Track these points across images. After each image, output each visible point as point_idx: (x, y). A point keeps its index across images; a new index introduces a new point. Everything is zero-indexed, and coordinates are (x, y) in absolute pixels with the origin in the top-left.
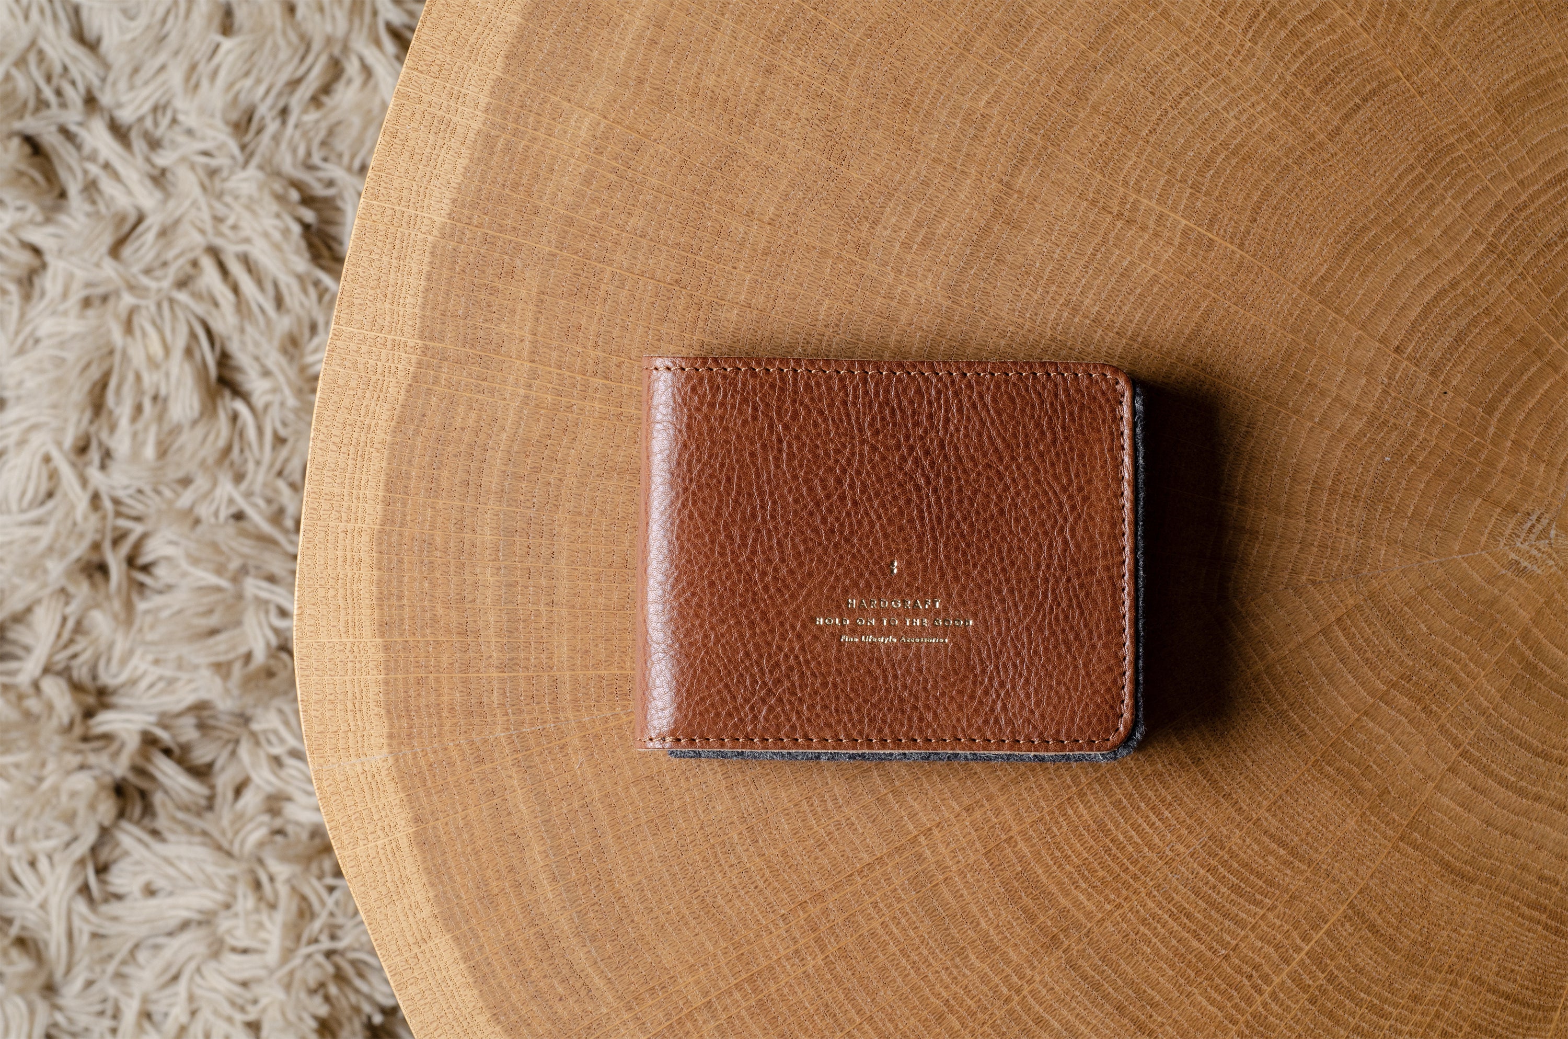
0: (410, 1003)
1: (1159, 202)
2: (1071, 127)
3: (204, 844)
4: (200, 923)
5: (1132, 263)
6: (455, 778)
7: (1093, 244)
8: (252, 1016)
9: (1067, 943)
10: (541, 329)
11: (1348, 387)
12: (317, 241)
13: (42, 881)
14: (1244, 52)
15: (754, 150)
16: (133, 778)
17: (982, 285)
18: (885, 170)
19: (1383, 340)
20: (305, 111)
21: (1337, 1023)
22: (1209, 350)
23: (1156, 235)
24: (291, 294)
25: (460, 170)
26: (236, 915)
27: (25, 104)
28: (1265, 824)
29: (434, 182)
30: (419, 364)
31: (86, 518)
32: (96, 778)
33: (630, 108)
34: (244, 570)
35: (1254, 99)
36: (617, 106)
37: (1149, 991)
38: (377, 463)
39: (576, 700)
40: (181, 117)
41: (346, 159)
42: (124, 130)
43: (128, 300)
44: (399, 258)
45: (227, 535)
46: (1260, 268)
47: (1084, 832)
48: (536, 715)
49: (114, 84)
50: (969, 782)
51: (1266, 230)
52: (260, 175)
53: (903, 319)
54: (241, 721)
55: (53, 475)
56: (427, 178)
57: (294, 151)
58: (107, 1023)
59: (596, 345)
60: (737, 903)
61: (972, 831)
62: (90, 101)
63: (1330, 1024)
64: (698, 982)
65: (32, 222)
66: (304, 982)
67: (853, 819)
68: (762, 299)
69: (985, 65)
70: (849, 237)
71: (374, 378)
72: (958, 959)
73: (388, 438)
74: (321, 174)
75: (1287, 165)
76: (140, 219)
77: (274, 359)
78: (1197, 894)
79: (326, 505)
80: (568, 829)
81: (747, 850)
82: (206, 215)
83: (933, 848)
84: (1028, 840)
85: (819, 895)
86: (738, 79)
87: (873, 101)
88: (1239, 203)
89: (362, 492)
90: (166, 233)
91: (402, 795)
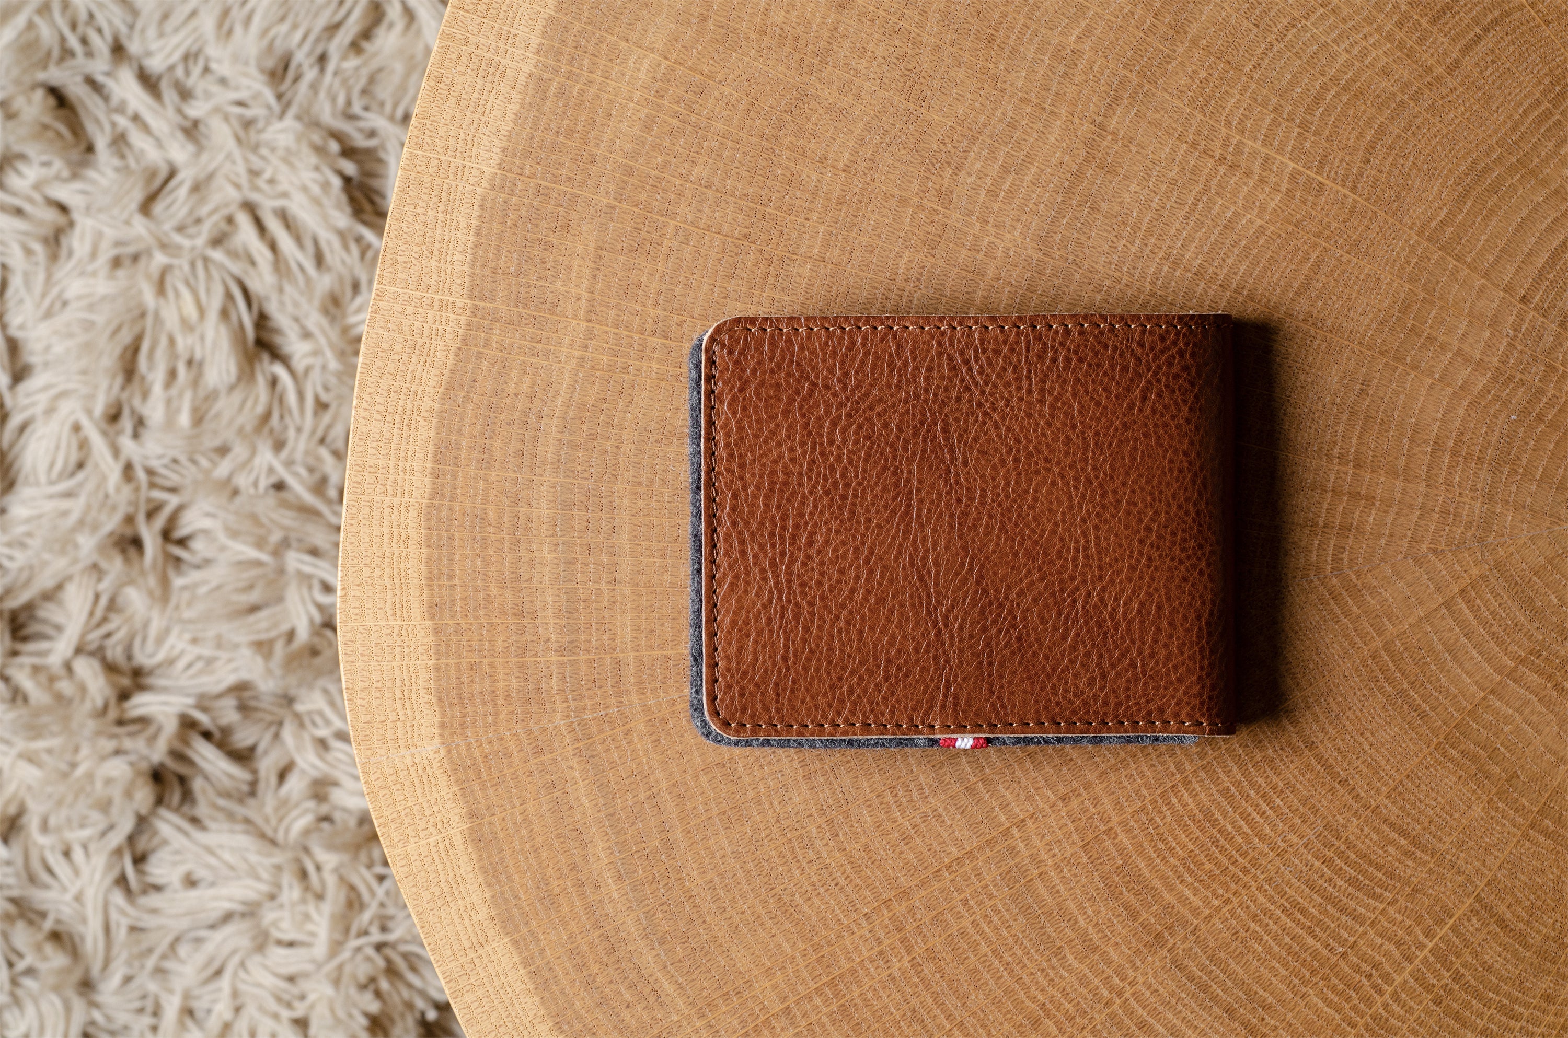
0: (466, 1011)
1: (1264, 144)
2: (1168, 63)
3: (247, 832)
4: (243, 915)
5: (1236, 214)
6: (512, 770)
7: (1194, 193)
8: (299, 1012)
9: (1172, 941)
10: (599, 286)
11: (1471, 340)
12: (358, 195)
13: (77, 872)
15: (827, 92)
16: (171, 764)
17: (1076, 235)
18: (969, 111)
19: (1508, 289)
20: (344, 58)
21: (1464, 1025)
22: (1320, 303)
23: (1262, 180)
24: (332, 251)
25: (510, 116)
26: (281, 906)
27: (49, 54)
28: (1385, 811)
29: (483, 129)
30: (469, 325)
31: (118, 490)
32: (131, 764)
33: (692, 47)
34: (285, 543)
35: (1366, 30)
36: (678, 46)
37: (1261, 992)
38: (425, 433)
39: (640, 682)
40: (214, 66)
41: (388, 108)
42: (153, 80)
43: (160, 259)
44: (446, 212)
45: (267, 506)
46: (1375, 213)
47: (1189, 822)
48: (597, 700)
49: (143, 31)
50: (1065, 770)
51: (1380, 171)
52: (298, 126)
53: (990, 273)
54: (284, 702)
55: (84, 445)
56: (475, 125)
57: (333, 100)
58: (147, 1020)
59: (656, 304)
60: (817, 901)
61: (1069, 823)
62: (118, 49)
63: (1456, 1026)
64: (775, 987)
65: (57, 178)
66: (354, 977)
67: (941, 810)
68: (837, 252)
70: (930, 184)
71: (420, 342)
72: (1054, 960)
73: (437, 406)
74: (362, 124)
75: (1402, 102)
76: (172, 174)
77: (314, 320)
78: (1312, 888)
79: (370, 479)
80: (633, 823)
81: (827, 845)
82: (241, 169)
83: (1027, 841)
84: (1129, 831)
85: (904, 892)
86: (808, 15)
87: (955, 36)
88: (1351, 143)
89: (408, 465)
90: (200, 187)
91: (456, 789)
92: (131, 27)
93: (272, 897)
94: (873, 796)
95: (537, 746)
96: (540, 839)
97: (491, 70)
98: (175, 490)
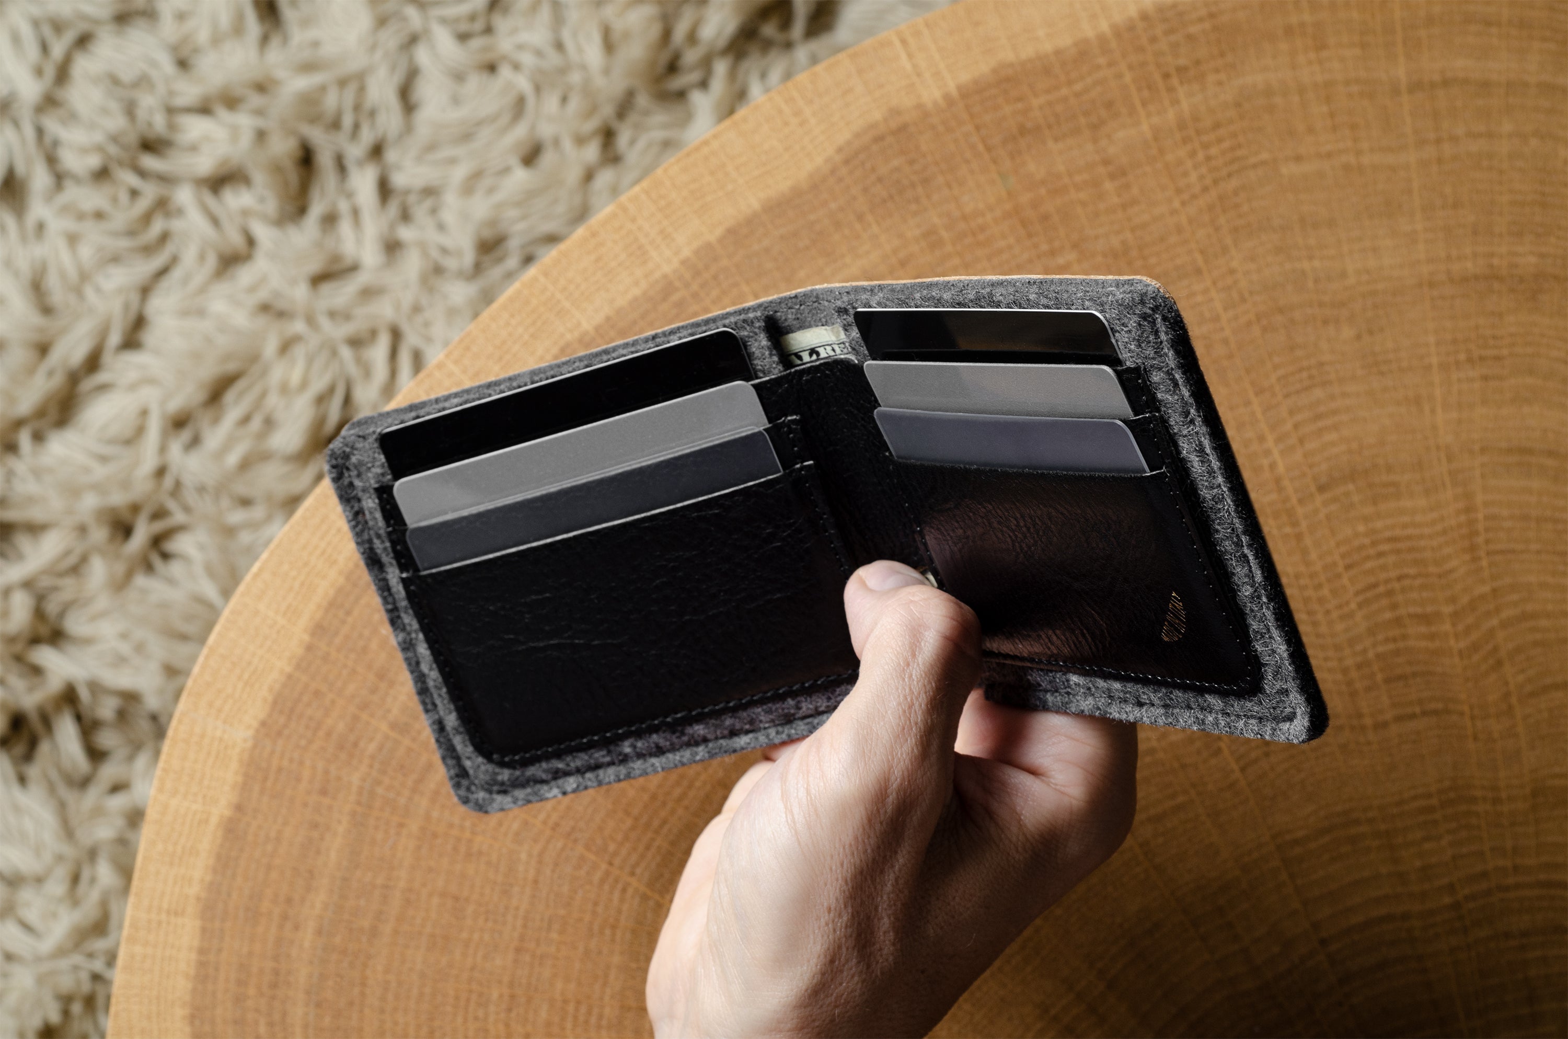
4: (7, 882)
11: (1261, 946)
19: (1315, 926)
22: (1161, 840)
25: (629, 296)
26: (40, 894)
27: (322, 117)
31: (143, 479)
40: (443, 210)
42: (389, 190)
43: (299, 327)
48: (395, 783)
49: (407, 147)
51: (1272, 769)
55: (140, 431)
56: (598, 286)
62: (377, 151)
65: (264, 216)
66: (57, 985)
76: (353, 269)
80: (358, 897)
81: (498, 1013)
90: (368, 293)
91: (240, 779)
92: (400, 139)
93: (39, 881)
94: (560, 999)
95: (325, 787)
96: (278, 861)
97: (638, 253)
98: (187, 509)
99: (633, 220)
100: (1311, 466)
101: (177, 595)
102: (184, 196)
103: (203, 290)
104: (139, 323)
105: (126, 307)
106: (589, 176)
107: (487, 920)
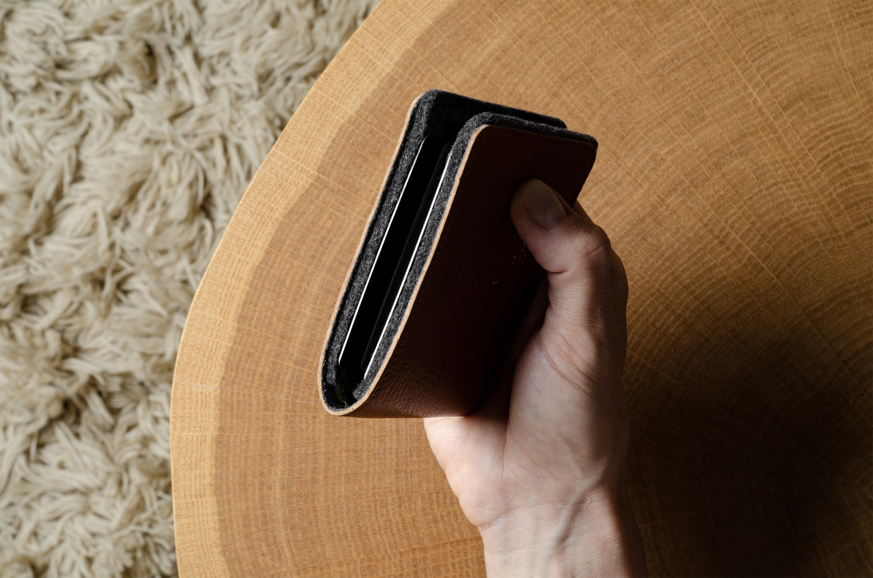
1: (741, 237)
2: (707, 181)
3: (100, 449)
4: (82, 493)
5: (715, 265)
6: (250, 414)
7: (697, 248)
8: (90, 554)
11: (811, 372)
14: (814, 174)
16: (75, 400)
17: (630, 248)
19: (838, 354)
20: (299, 82)
22: (741, 326)
23: (734, 254)
25: (371, 90)
26: (102, 496)
27: (154, 26)
29: (355, 92)
30: (312, 185)
31: (103, 253)
32: (56, 392)
35: (812, 200)
38: (270, 230)
40: (233, 63)
42: (200, 59)
43: (169, 147)
44: (321, 125)
45: (175, 289)
49: (204, 33)
51: (794, 272)
52: (264, 106)
54: (144, 390)
55: (95, 226)
56: (352, 88)
57: (286, 100)
58: (12, 530)
60: (378, 536)
62: (188, 38)
64: (341, 572)
65: (134, 90)
66: (125, 545)
69: (672, 132)
71: (285, 184)
73: (281, 218)
75: (817, 242)
76: (191, 108)
79: (234, 242)
80: (300, 463)
81: (394, 509)
82: (227, 117)
85: (424, 548)
86: (536, 94)
87: (605, 130)
88: (785, 253)
89: (256, 242)
90: (202, 120)
91: (218, 412)
92: (199, 29)
93: (100, 489)
94: (427, 493)
95: (266, 406)
96: (250, 454)
97: (370, 65)
98: (131, 264)
99: (363, 47)
100: (776, 97)
101: (138, 313)
102: (87, 89)
103: (110, 139)
104: (79, 165)
105: (70, 158)
106: (311, 26)
107: (375, 459)
